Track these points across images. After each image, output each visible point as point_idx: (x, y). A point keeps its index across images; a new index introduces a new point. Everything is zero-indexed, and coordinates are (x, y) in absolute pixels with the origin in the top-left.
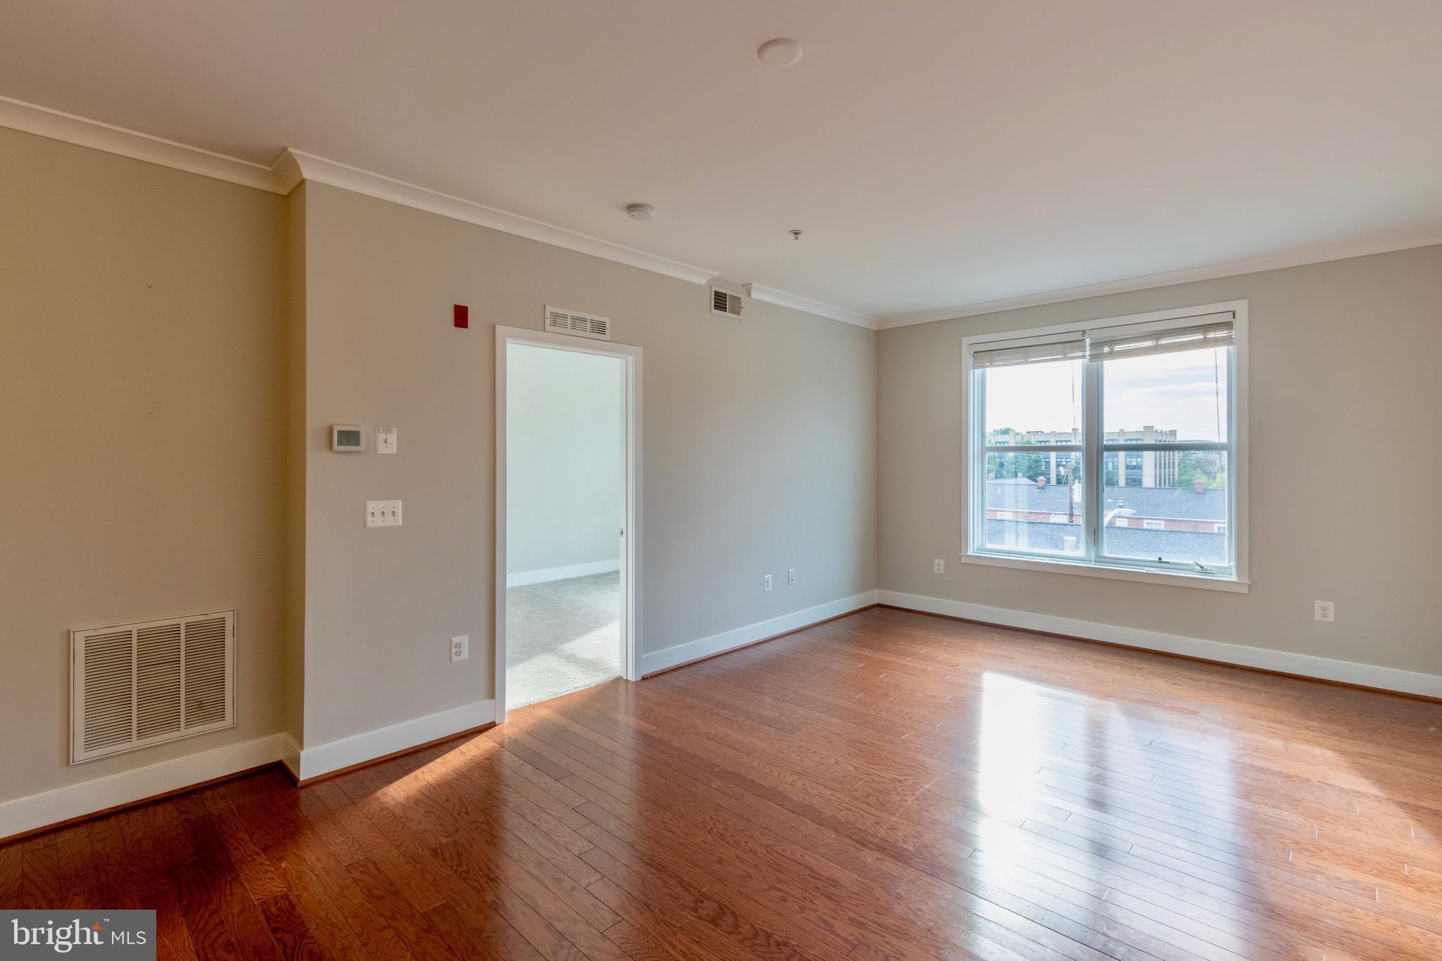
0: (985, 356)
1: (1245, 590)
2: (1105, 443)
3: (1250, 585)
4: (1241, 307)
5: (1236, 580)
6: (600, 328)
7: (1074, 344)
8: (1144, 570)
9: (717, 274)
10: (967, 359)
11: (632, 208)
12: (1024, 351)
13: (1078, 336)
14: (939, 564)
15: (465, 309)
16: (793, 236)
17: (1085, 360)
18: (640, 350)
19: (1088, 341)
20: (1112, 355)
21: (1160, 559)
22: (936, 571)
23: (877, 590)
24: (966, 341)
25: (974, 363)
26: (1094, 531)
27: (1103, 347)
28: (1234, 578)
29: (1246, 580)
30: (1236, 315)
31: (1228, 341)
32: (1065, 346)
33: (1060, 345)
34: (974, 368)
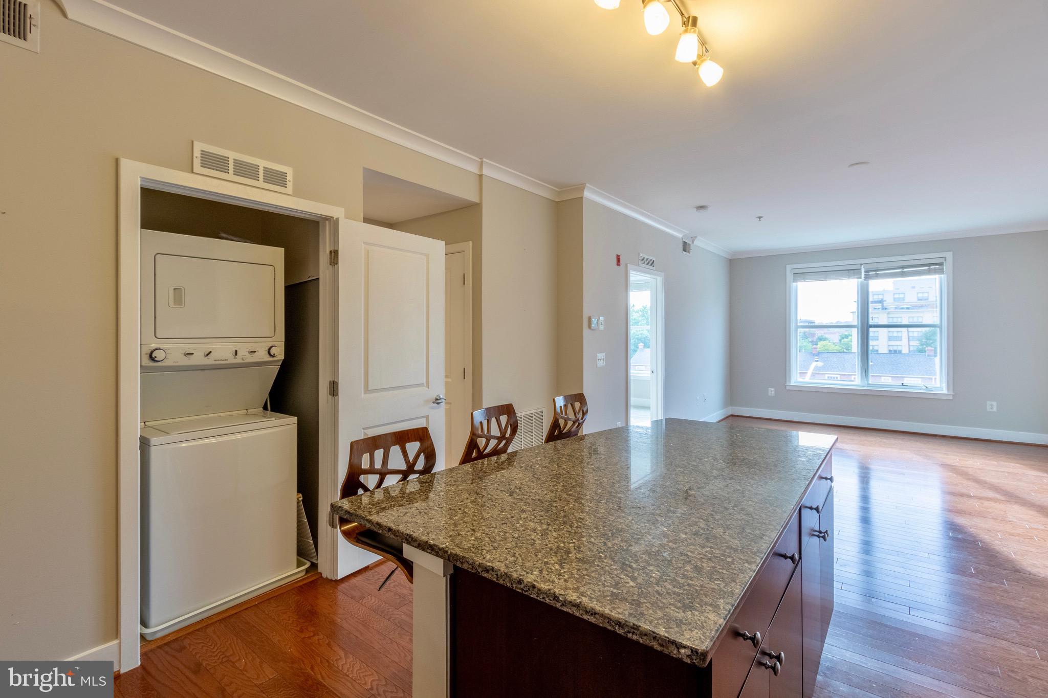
0: (800, 275)
1: (951, 398)
2: (870, 324)
3: (953, 395)
4: (949, 255)
5: (946, 393)
6: (652, 263)
7: (855, 271)
8: (896, 390)
9: (688, 232)
10: (790, 276)
11: (701, 207)
12: (825, 274)
13: (857, 267)
14: (772, 391)
15: (619, 256)
16: (759, 219)
17: (860, 280)
18: (663, 274)
19: (863, 270)
20: (877, 276)
21: (903, 384)
22: (770, 395)
23: (730, 407)
24: (789, 267)
25: (794, 279)
26: (865, 370)
27: (873, 273)
28: (945, 392)
29: (951, 393)
30: (947, 258)
31: (941, 271)
32: (852, 272)
33: (847, 271)
34: (794, 282)
